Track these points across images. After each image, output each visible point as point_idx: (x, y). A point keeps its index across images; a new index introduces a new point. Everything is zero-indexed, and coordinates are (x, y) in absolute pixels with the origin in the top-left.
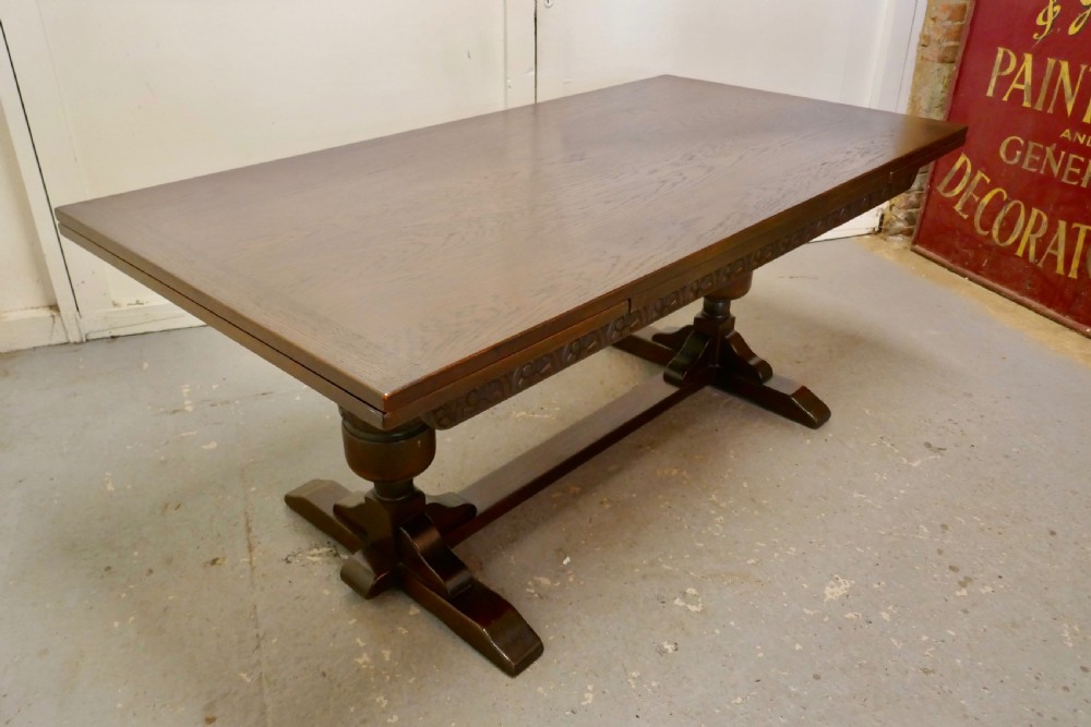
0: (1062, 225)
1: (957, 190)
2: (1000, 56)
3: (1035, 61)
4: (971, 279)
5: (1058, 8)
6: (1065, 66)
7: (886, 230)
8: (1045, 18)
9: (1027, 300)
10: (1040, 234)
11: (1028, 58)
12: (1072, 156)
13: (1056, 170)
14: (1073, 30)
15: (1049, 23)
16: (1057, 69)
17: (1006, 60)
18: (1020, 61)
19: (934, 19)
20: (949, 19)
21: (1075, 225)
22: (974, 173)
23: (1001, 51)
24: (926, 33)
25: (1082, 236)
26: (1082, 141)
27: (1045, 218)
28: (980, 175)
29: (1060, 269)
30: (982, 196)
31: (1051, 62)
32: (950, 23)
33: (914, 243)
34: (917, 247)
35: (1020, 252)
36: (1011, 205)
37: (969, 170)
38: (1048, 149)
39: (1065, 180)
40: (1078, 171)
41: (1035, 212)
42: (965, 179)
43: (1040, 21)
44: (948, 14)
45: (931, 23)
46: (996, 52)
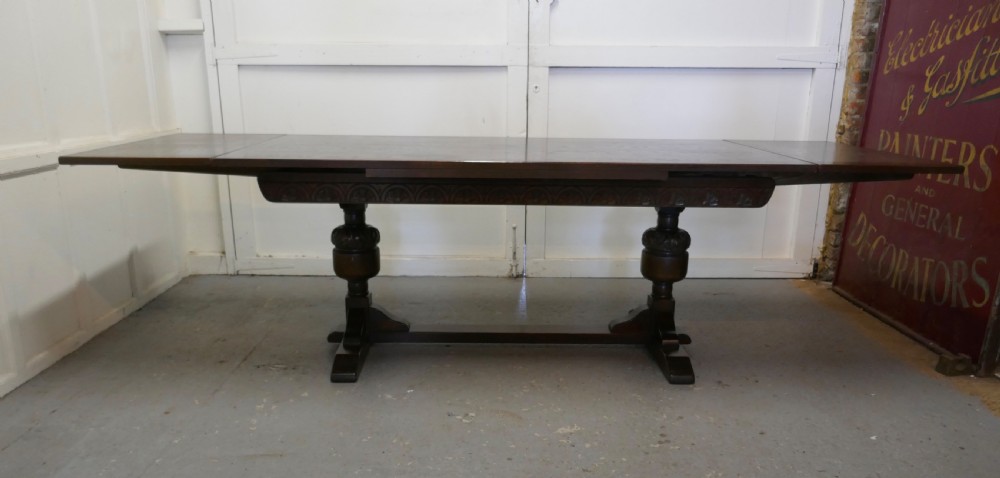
0: (917, 259)
1: (859, 240)
2: (882, 135)
3: (900, 137)
4: (864, 310)
5: (912, 97)
6: (917, 138)
7: (820, 277)
8: (906, 105)
9: (897, 323)
10: (904, 269)
11: (897, 134)
12: (922, 206)
13: (912, 217)
14: (920, 111)
15: (907, 108)
16: (913, 139)
17: (885, 137)
18: (893, 137)
19: (847, 114)
20: (856, 113)
21: (924, 259)
22: (868, 226)
23: (883, 131)
24: (842, 124)
25: (928, 267)
26: (926, 193)
27: (907, 256)
28: (871, 227)
29: (915, 297)
30: (872, 243)
31: (909, 136)
32: (857, 116)
33: (834, 284)
34: (838, 288)
35: (893, 286)
36: (888, 248)
37: (865, 224)
38: (909, 203)
39: (917, 225)
40: (924, 216)
41: (902, 251)
42: (863, 231)
43: (903, 108)
44: (856, 109)
45: (845, 116)
46: (880, 133)
